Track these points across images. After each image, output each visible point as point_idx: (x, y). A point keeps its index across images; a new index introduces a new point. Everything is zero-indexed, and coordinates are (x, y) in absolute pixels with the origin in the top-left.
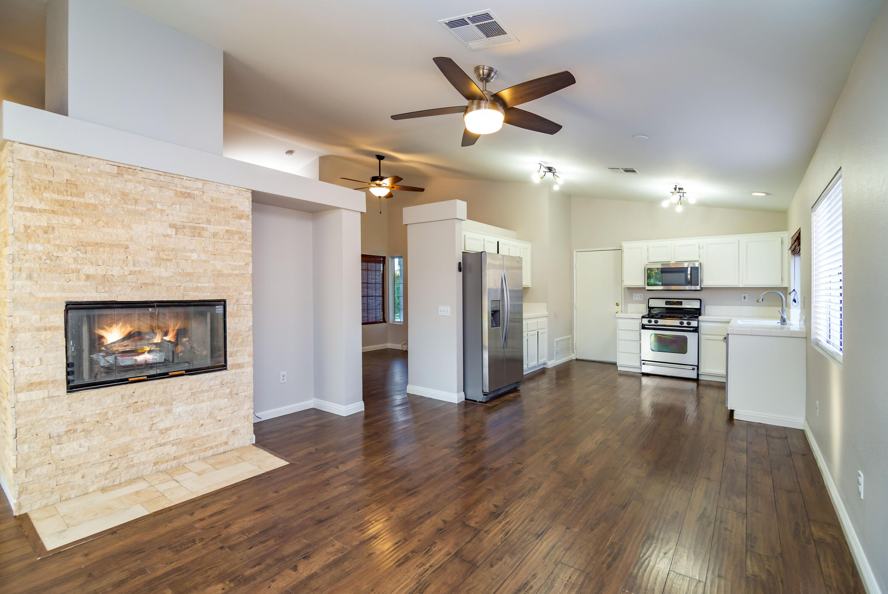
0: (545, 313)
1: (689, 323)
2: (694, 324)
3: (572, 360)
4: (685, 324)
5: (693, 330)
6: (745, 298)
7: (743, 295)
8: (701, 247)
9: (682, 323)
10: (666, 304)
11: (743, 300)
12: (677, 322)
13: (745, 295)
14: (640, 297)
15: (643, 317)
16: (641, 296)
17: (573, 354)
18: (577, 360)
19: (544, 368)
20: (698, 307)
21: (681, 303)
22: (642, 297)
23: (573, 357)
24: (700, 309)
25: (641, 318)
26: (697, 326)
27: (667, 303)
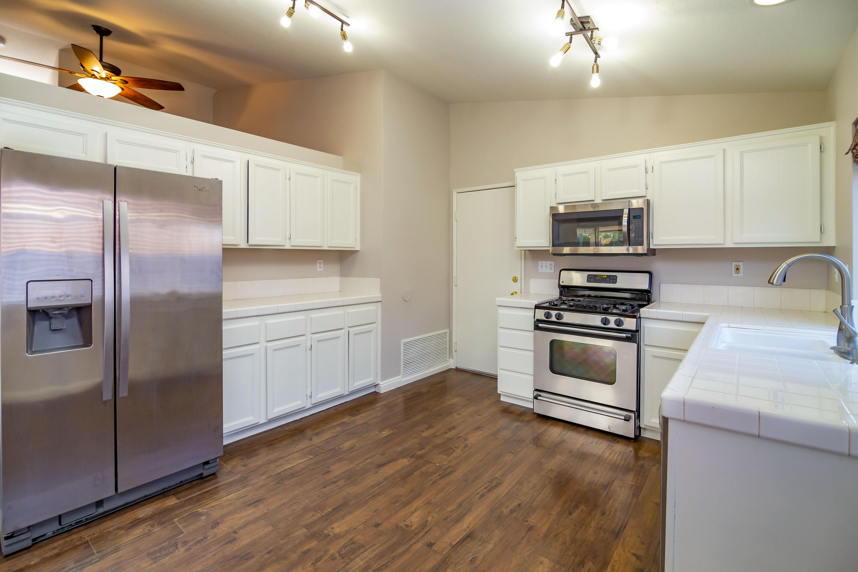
0: (377, 295)
1: (619, 323)
2: (629, 324)
3: (450, 370)
4: (612, 325)
5: (627, 337)
6: (738, 269)
7: (734, 264)
8: (650, 170)
9: (605, 321)
10: (588, 281)
11: (734, 275)
12: (596, 320)
13: (739, 263)
14: (549, 266)
15: (537, 307)
16: (551, 265)
17: (451, 360)
18: (457, 370)
19: (375, 392)
20: (646, 287)
21: (614, 280)
22: (553, 267)
23: (452, 364)
24: (648, 292)
25: (534, 307)
26: (634, 328)
27: (590, 279)
